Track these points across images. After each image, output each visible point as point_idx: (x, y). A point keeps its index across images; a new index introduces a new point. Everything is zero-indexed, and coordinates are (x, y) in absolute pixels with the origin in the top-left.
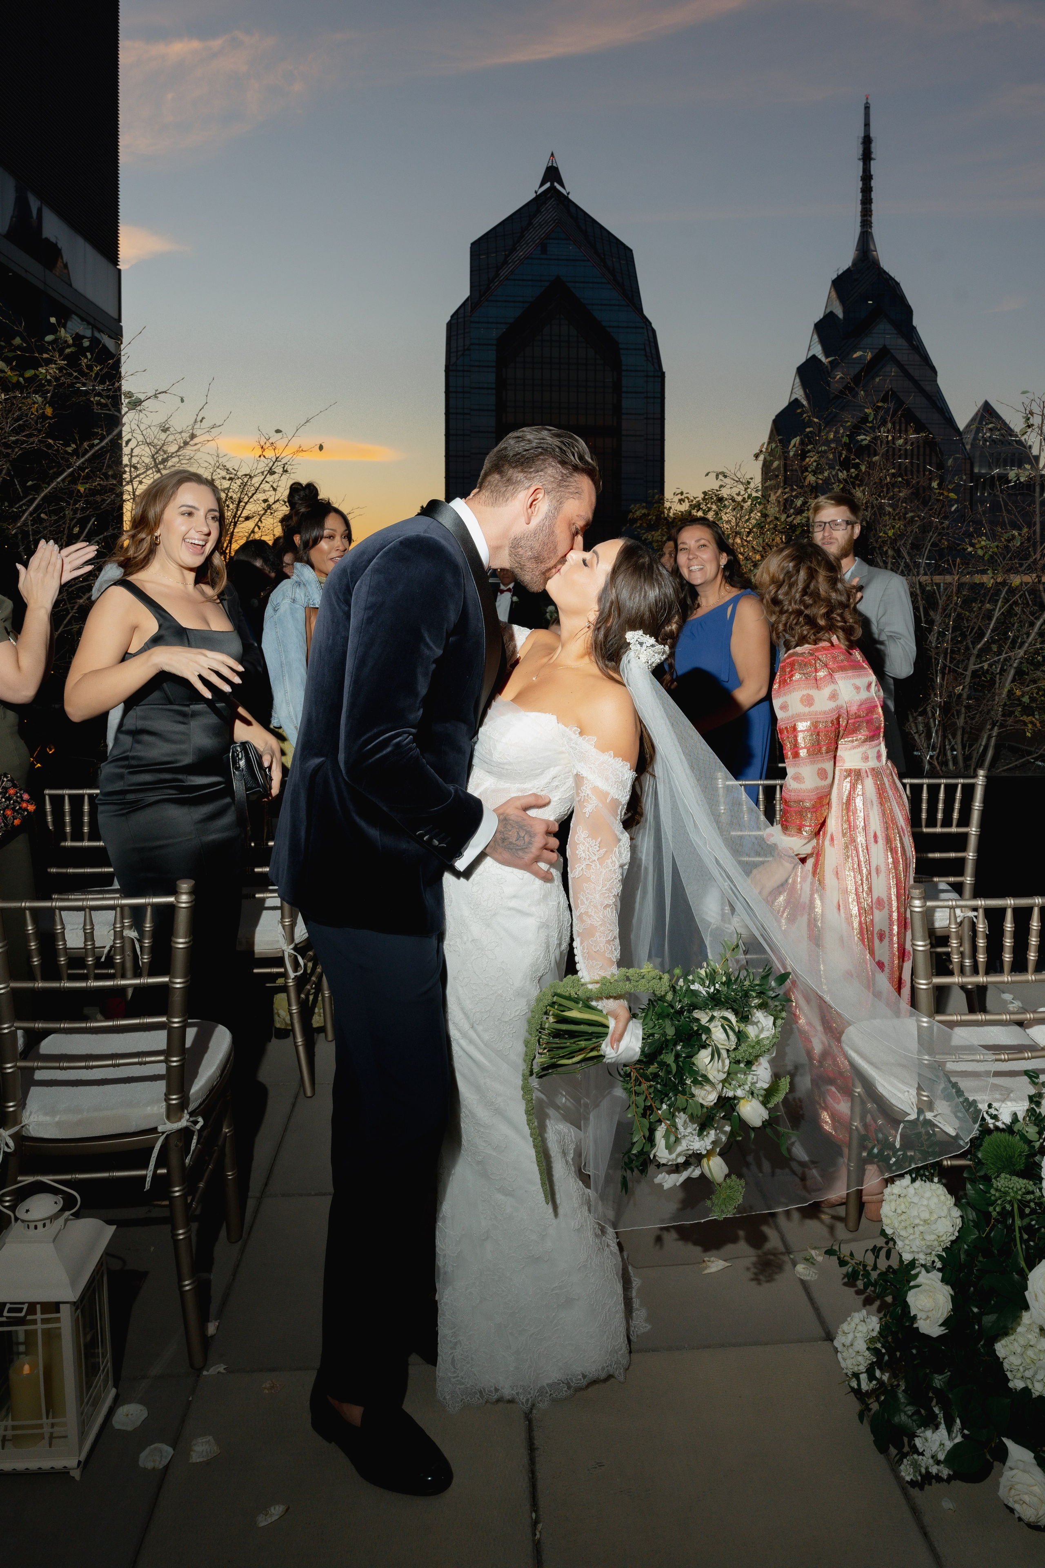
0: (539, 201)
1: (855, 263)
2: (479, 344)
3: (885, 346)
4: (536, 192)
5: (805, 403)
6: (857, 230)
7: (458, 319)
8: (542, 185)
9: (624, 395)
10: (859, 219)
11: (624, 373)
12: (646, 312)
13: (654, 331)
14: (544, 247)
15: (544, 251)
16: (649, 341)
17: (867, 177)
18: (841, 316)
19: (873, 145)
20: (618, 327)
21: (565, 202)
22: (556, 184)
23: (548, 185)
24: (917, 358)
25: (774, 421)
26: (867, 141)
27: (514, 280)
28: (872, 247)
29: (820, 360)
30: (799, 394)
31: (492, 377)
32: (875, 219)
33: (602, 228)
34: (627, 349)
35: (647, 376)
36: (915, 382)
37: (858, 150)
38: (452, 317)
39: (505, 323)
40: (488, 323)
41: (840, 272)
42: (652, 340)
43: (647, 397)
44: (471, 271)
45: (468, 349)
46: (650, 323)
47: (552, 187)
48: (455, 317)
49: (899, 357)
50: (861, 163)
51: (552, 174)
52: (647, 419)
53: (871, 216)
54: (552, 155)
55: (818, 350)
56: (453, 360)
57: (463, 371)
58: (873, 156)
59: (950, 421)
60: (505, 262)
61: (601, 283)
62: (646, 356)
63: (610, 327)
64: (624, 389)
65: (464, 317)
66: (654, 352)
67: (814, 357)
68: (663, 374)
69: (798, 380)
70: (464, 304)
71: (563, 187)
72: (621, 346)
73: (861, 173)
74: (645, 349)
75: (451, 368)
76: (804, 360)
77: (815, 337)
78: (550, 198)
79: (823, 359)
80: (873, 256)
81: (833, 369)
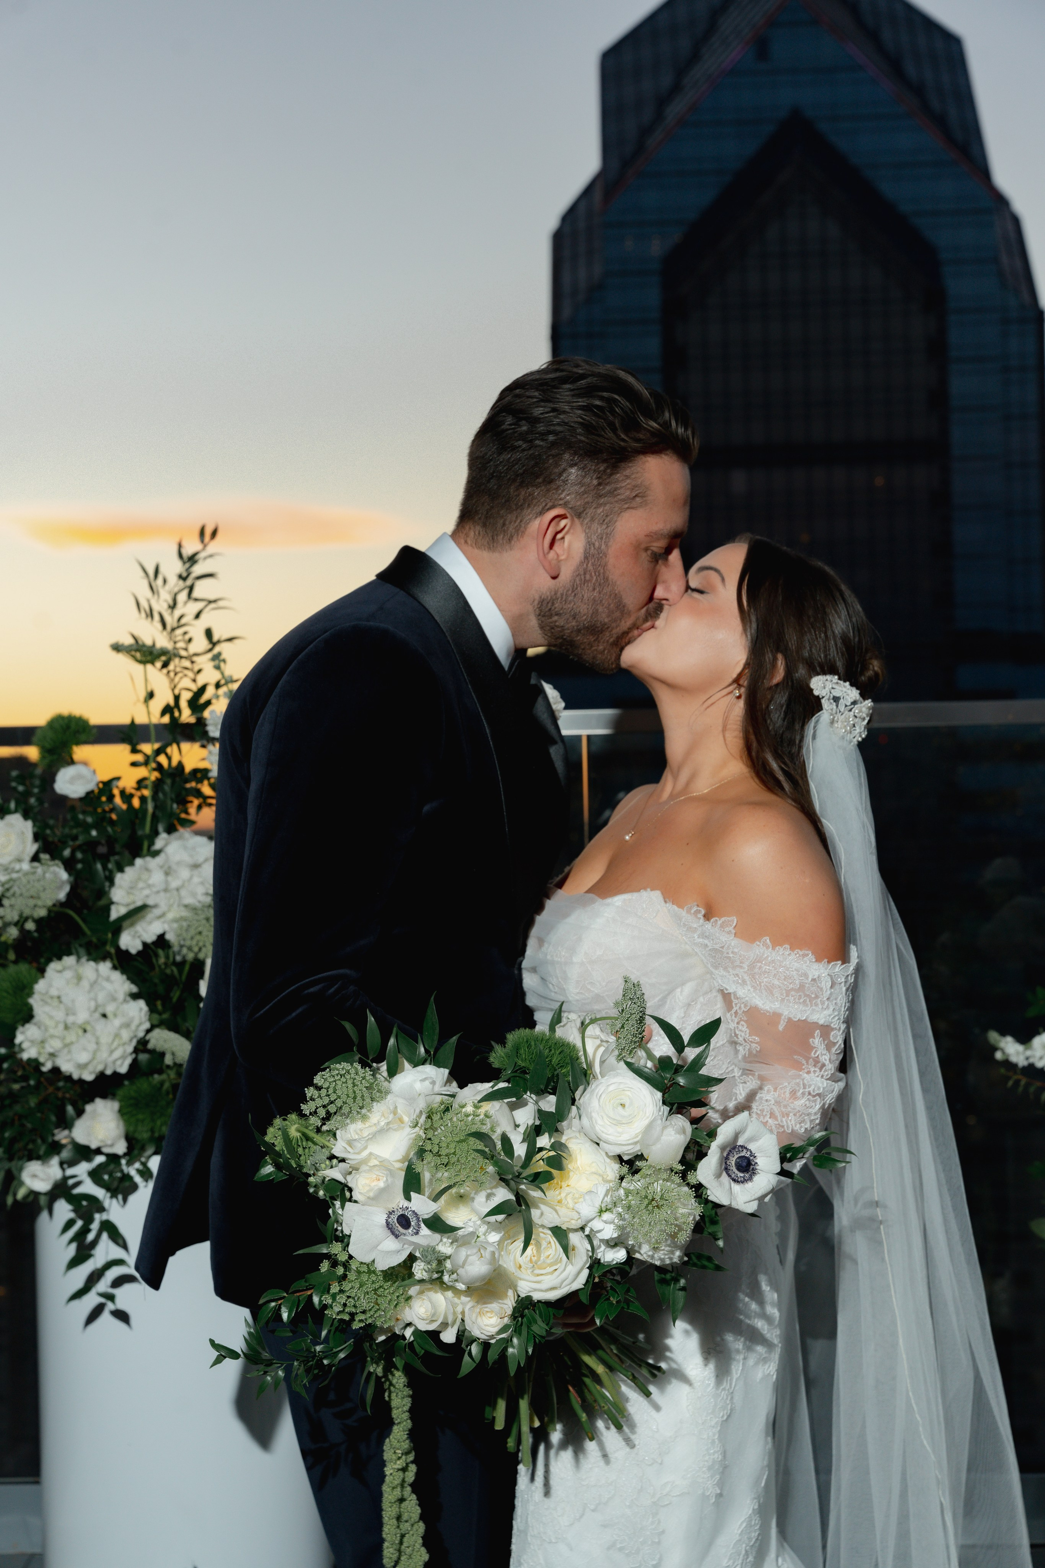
2: (623, 274)
7: (575, 222)
9: (953, 367)
11: (952, 317)
13: (1016, 219)
14: (762, 47)
15: (763, 54)
20: (936, 213)
27: (699, 124)
31: (653, 345)
34: (956, 262)
35: (1004, 321)
38: (563, 218)
39: (680, 223)
40: (642, 224)
42: (1012, 238)
43: (1005, 369)
44: (603, 114)
45: (600, 287)
46: (1008, 201)
48: (571, 219)
56: (567, 313)
57: (590, 335)
60: (677, 89)
61: (894, 117)
63: (916, 214)
64: (953, 354)
65: (590, 217)
70: (587, 190)
72: (943, 256)
74: (998, 261)
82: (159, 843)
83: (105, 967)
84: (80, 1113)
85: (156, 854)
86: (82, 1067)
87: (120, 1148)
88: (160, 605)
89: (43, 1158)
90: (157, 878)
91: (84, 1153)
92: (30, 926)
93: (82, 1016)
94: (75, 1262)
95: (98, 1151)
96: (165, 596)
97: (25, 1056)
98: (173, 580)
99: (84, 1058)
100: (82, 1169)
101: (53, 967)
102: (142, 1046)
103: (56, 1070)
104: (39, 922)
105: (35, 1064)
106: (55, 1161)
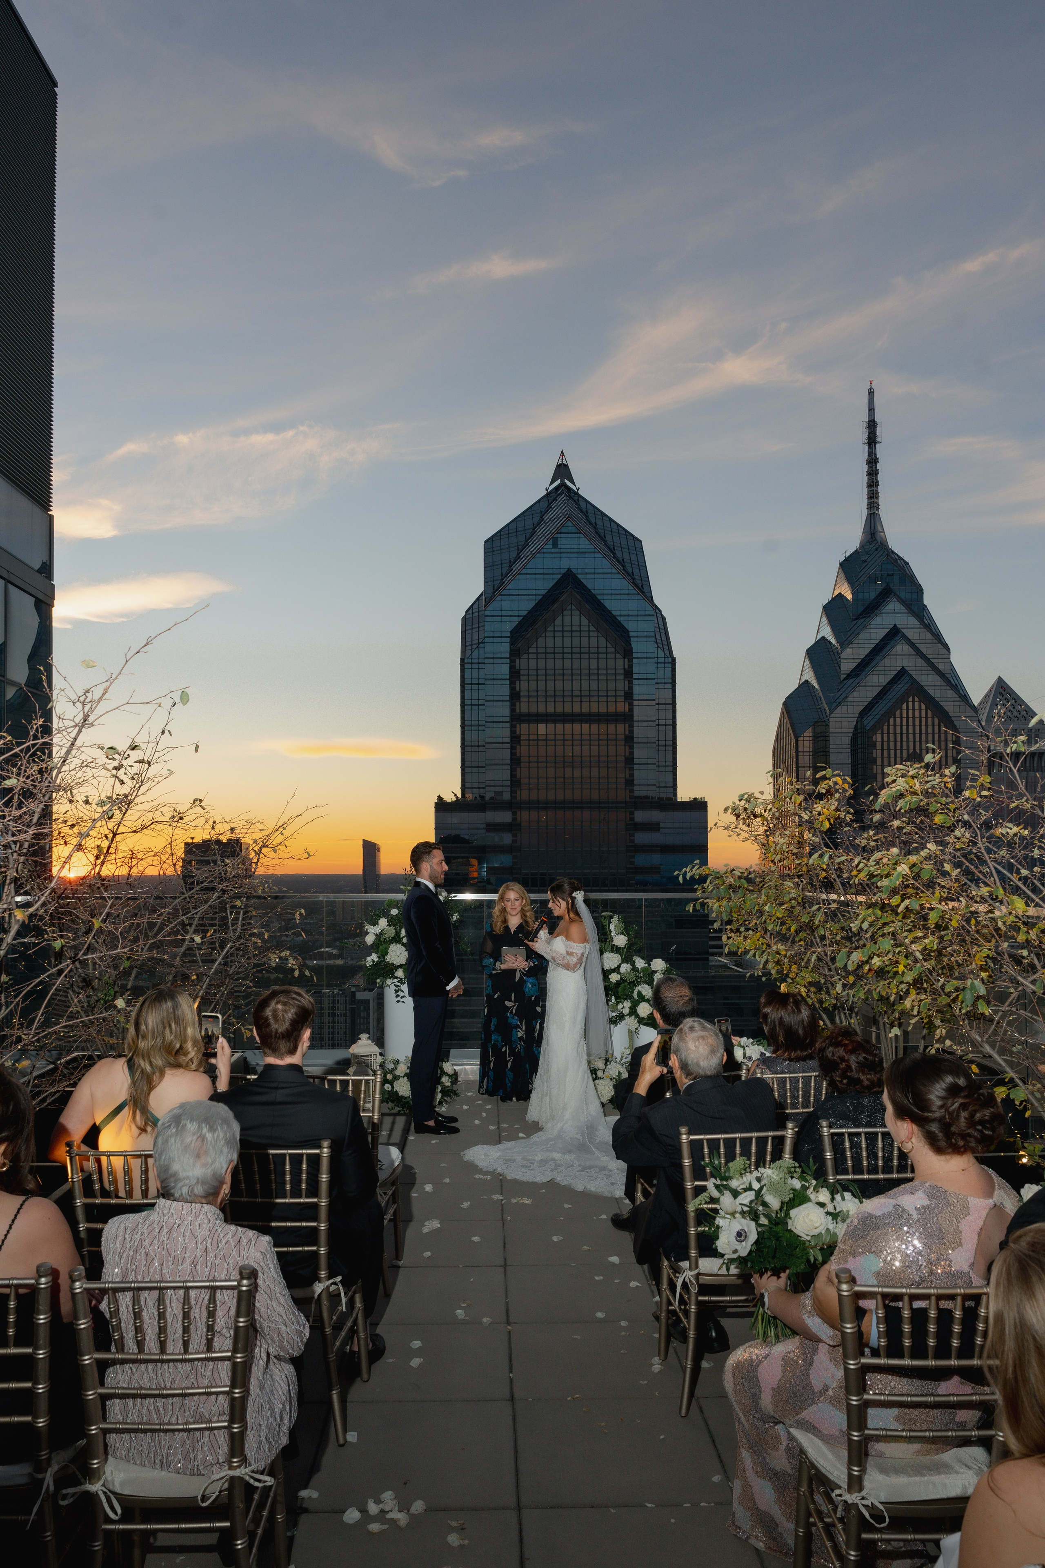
0: (550, 497)
1: (862, 546)
2: (493, 637)
3: (895, 625)
4: (547, 489)
5: (816, 685)
6: (865, 512)
7: (473, 613)
8: (552, 482)
9: (635, 682)
10: (865, 502)
11: (635, 660)
13: (663, 618)
14: (555, 542)
15: (555, 545)
16: (660, 628)
17: (872, 461)
18: (849, 596)
19: (878, 429)
20: (629, 615)
21: (574, 497)
22: (566, 481)
23: (558, 482)
24: (929, 636)
25: (785, 704)
26: (872, 425)
27: (527, 574)
28: (879, 529)
29: (829, 642)
30: (809, 676)
31: (506, 669)
32: (881, 501)
33: (611, 520)
34: (637, 637)
35: (658, 663)
36: (928, 661)
37: (862, 434)
38: (467, 612)
39: (519, 616)
40: (502, 616)
41: (848, 554)
42: (662, 627)
43: (659, 683)
44: (485, 567)
45: (483, 642)
46: (660, 611)
47: (563, 485)
48: (470, 612)
49: (910, 635)
50: (866, 447)
51: (562, 471)
52: (659, 704)
53: (877, 498)
54: (562, 452)
55: (827, 632)
56: (468, 653)
57: (477, 664)
58: (878, 439)
59: (964, 698)
60: (518, 557)
61: (611, 573)
62: (656, 642)
63: (621, 615)
64: (635, 676)
65: (479, 611)
66: (664, 639)
67: (823, 638)
68: (674, 660)
69: (807, 662)
70: (478, 599)
71: (573, 483)
72: (631, 634)
73: (866, 457)
74: (656, 637)
75: (466, 661)
76: (813, 642)
77: (824, 619)
78: (561, 494)
79: (833, 641)
80: (881, 537)
81: (843, 649)
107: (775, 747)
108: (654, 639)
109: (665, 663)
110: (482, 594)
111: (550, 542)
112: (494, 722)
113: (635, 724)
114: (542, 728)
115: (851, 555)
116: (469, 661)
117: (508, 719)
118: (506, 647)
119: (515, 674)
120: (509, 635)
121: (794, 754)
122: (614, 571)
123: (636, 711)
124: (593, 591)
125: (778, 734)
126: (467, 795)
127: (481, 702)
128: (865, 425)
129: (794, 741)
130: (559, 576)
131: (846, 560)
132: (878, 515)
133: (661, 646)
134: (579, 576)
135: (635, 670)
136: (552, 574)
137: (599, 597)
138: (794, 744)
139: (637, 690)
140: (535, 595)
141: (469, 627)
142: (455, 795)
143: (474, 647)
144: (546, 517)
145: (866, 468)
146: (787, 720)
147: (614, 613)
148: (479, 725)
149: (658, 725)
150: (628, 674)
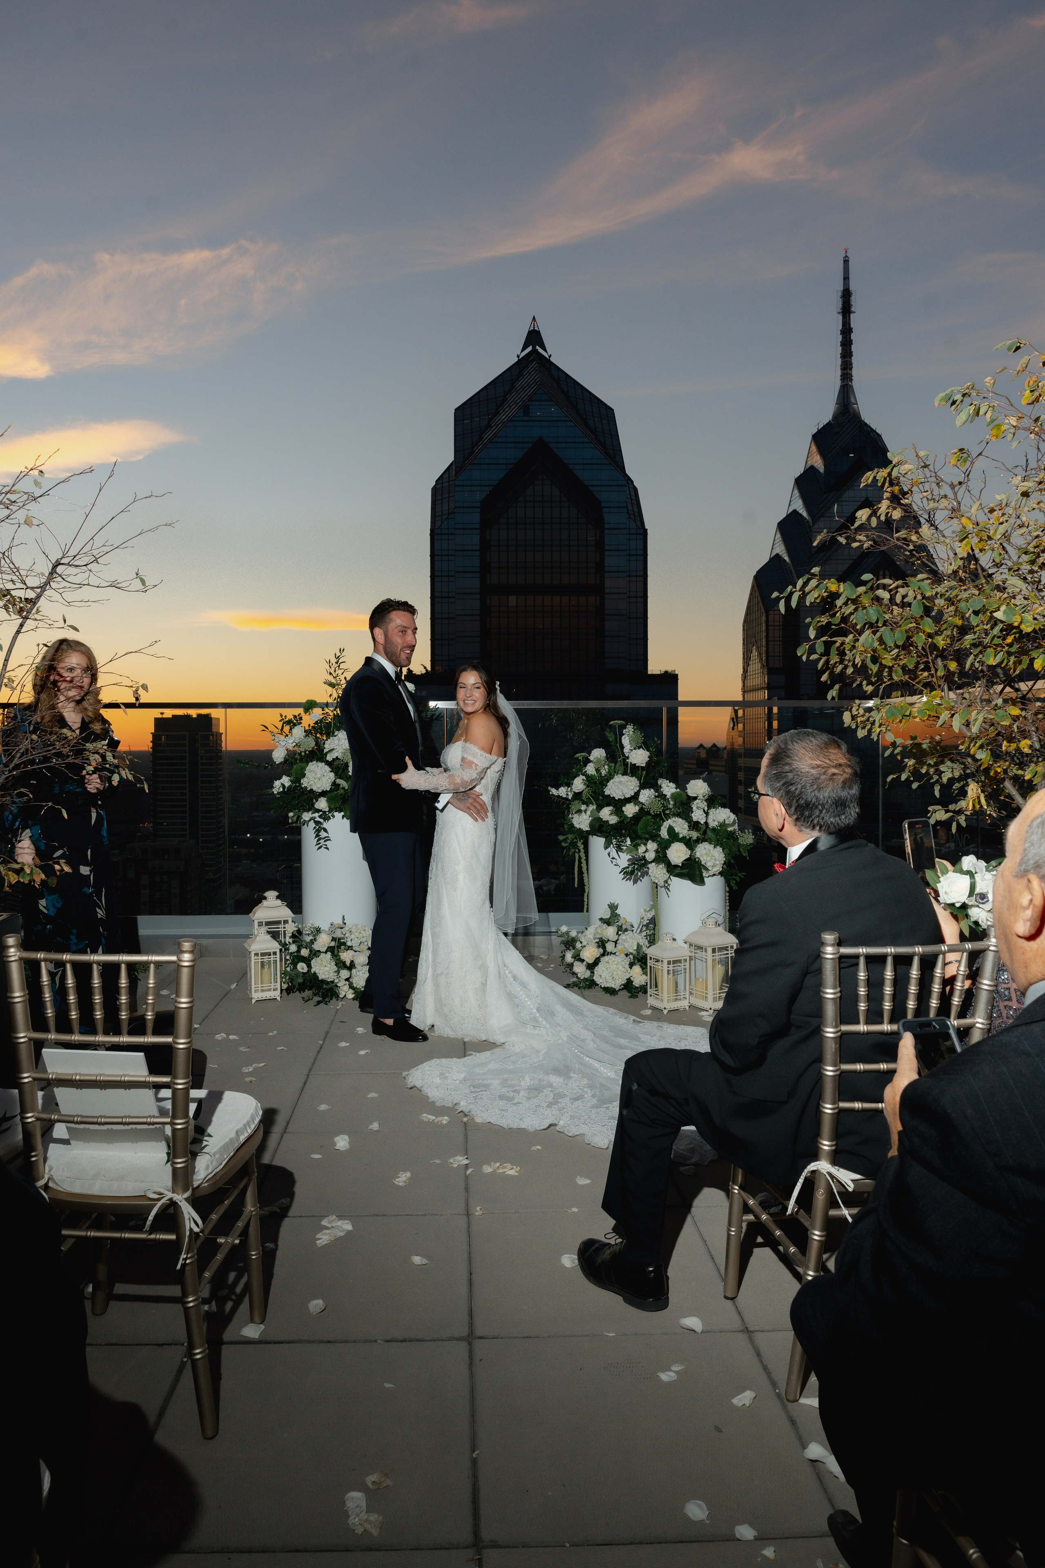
0: (521, 365)
1: (835, 417)
2: (463, 507)
3: (867, 498)
4: (518, 356)
5: (787, 558)
6: (838, 383)
7: (442, 483)
8: (524, 349)
9: (607, 553)
10: (839, 373)
11: (606, 532)
12: (627, 472)
13: (635, 489)
14: (526, 410)
15: (526, 412)
16: (631, 498)
17: (846, 331)
18: (822, 470)
19: (853, 298)
20: (601, 486)
21: (547, 365)
22: (537, 347)
23: (530, 349)
25: (755, 577)
26: (846, 295)
27: (498, 442)
28: (853, 400)
29: (801, 515)
30: (780, 549)
31: (476, 540)
32: (855, 372)
33: (583, 388)
34: (609, 507)
35: (630, 534)
37: (837, 304)
38: (437, 481)
39: (489, 486)
40: (472, 486)
41: (821, 426)
42: (634, 498)
43: (629, 555)
44: (455, 436)
45: (453, 513)
46: (632, 482)
47: (534, 351)
48: (440, 482)
50: (840, 317)
51: (534, 338)
52: (629, 576)
53: (851, 369)
54: (534, 318)
55: (799, 505)
56: (438, 524)
57: (448, 534)
58: (853, 309)
60: (489, 426)
61: (583, 442)
62: (628, 513)
63: (592, 486)
64: (606, 548)
65: (449, 481)
66: (636, 509)
67: (795, 511)
68: (645, 532)
69: (778, 535)
70: (448, 469)
71: (546, 351)
72: (603, 505)
73: (840, 327)
74: (627, 507)
75: (436, 531)
76: (785, 515)
77: (796, 491)
78: (532, 361)
79: (805, 514)
80: (854, 409)
81: (814, 523)
82: (336, 734)
83: (323, 764)
84: (317, 801)
85: (335, 736)
86: (318, 788)
87: (327, 809)
88: (332, 672)
89: (308, 811)
90: (336, 742)
91: (318, 811)
92: (307, 752)
93: (319, 776)
94: (316, 837)
95: (321, 811)
96: (333, 669)
97: (303, 786)
98: (334, 664)
99: (319, 786)
100: (316, 815)
101: (310, 764)
102: (334, 784)
103: (312, 790)
104: (310, 751)
105: (306, 787)
106: (310, 812)
107: (745, 621)
108: (625, 510)
109: (636, 534)
110: (452, 464)
111: (522, 410)
112: (464, 594)
113: (607, 596)
114: (512, 600)
115: (824, 427)
116: (439, 531)
117: (478, 591)
118: (476, 518)
119: (485, 546)
120: (479, 505)
121: (764, 628)
122: (586, 440)
123: (608, 583)
124: (565, 461)
125: (749, 607)
126: (437, 668)
127: (451, 574)
128: (840, 294)
129: (764, 615)
130: (530, 445)
131: (820, 432)
132: (851, 386)
133: (632, 517)
134: (551, 445)
135: (606, 542)
136: (523, 442)
137: (571, 467)
138: (764, 618)
139: (608, 562)
140: (506, 464)
141: (439, 497)
142: (425, 668)
143: (444, 517)
144: (518, 385)
145: (840, 338)
146: (757, 594)
147: (586, 483)
148: (449, 597)
149: (630, 597)
150: (600, 545)
